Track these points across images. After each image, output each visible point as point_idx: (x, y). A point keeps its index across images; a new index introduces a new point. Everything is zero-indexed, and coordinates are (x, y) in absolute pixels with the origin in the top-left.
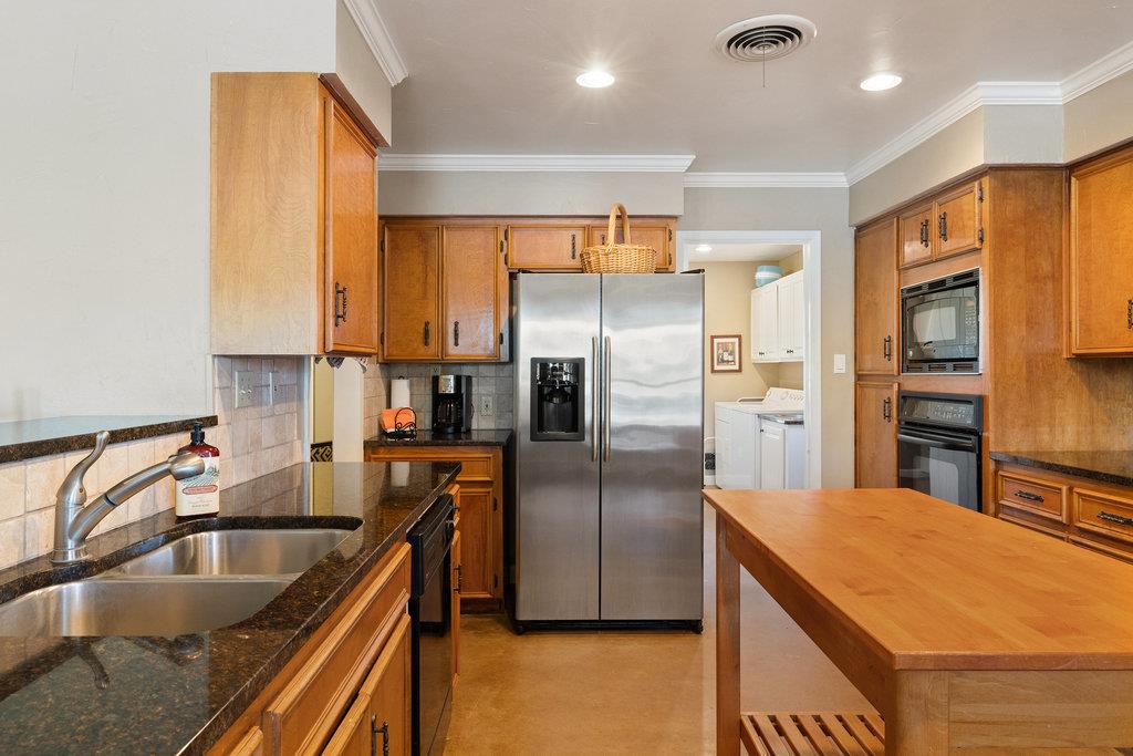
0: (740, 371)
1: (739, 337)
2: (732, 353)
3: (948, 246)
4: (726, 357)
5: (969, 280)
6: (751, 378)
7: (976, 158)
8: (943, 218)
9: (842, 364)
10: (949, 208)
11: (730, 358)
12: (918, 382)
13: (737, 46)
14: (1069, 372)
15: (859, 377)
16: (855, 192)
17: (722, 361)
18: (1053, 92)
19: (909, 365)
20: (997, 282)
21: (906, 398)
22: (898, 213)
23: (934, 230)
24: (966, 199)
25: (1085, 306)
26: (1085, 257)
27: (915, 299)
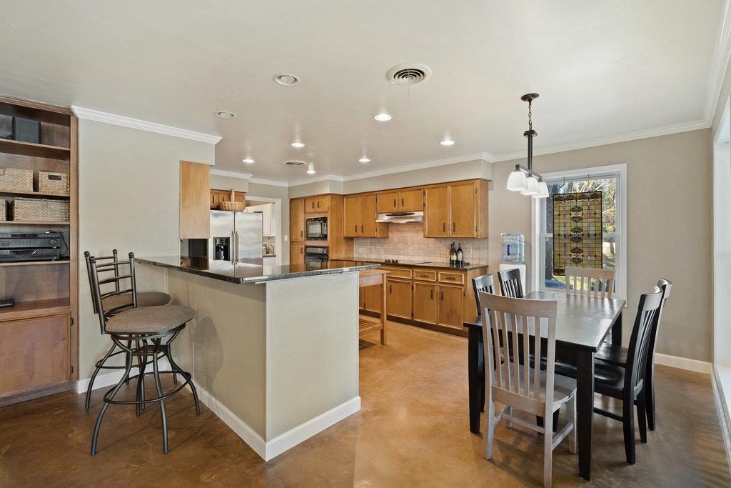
3: (320, 209)
5: (325, 220)
7: (328, 191)
8: (318, 203)
9: (287, 238)
10: (320, 200)
12: (310, 243)
14: (343, 241)
15: (291, 242)
16: (290, 189)
18: (341, 179)
19: (309, 238)
20: (331, 219)
21: (306, 247)
22: (305, 198)
23: (316, 205)
24: (324, 200)
25: (347, 227)
26: (347, 216)
27: (309, 221)
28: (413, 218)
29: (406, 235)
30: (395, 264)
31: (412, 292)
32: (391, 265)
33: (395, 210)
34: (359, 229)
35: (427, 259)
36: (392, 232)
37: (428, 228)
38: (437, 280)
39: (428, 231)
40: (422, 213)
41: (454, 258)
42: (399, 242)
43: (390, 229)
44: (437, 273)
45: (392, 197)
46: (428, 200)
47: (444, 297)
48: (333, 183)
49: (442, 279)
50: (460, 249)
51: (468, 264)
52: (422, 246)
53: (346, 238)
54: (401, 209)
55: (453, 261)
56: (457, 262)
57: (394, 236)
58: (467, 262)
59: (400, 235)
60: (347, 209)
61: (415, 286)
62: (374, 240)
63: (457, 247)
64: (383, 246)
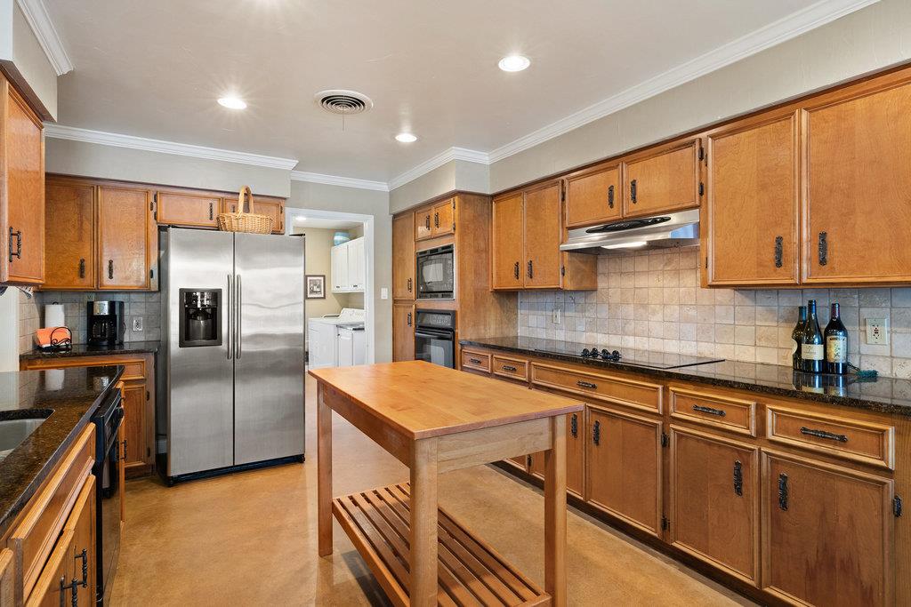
0: (324, 298)
1: (324, 276)
2: (319, 287)
3: (439, 231)
4: (315, 289)
5: (449, 250)
6: (332, 302)
7: (451, 186)
8: (437, 215)
9: (386, 294)
10: (440, 210)
11: (318, 290)
12: (425, 304)
13: (327, 103)
14: (491, 299)
15: (395, 301)
16: (392, 194)
17: (312, 292)
18: (485, 158)
19: (421, 294)
20: (461, 252)
21: (419, 313)
22: (415, 210)
23: (433, 221)
24: (447, 207)
25: (499, 266)
26: (499, 242)
27: (423, 258)
28: (667, 229)
29: (642, 281)
30: (610, 362)
31: (665, 454)
32: (599, 366)
33: (613, 214)
34: (524, 271)
35: (708, 350)
36: (607, 275)
37: (717, 259)
38: (761, 431)
39: (717, 267)
40: (694, 216)
41: (815, 352)
42: (625, 302)
43: (601, 267)
44: (761, 409)
45: (601, 180)
46: (716, 172)
47: (791, 498)
48: (463, 167)
49: (779, 429)
50: (836, 325)
51: (872, 376)
52: (693, 313)
53: (497, 292)
54: (631, 209)
55: (810, 363)
56: (827, 366)
57: (612, 285)
58: (866, 367)
59: (628, 283)
60: (498, 227)
61: (672, 437)
62: (561, 298)
63: (824, 318)
64: (583, 311)
